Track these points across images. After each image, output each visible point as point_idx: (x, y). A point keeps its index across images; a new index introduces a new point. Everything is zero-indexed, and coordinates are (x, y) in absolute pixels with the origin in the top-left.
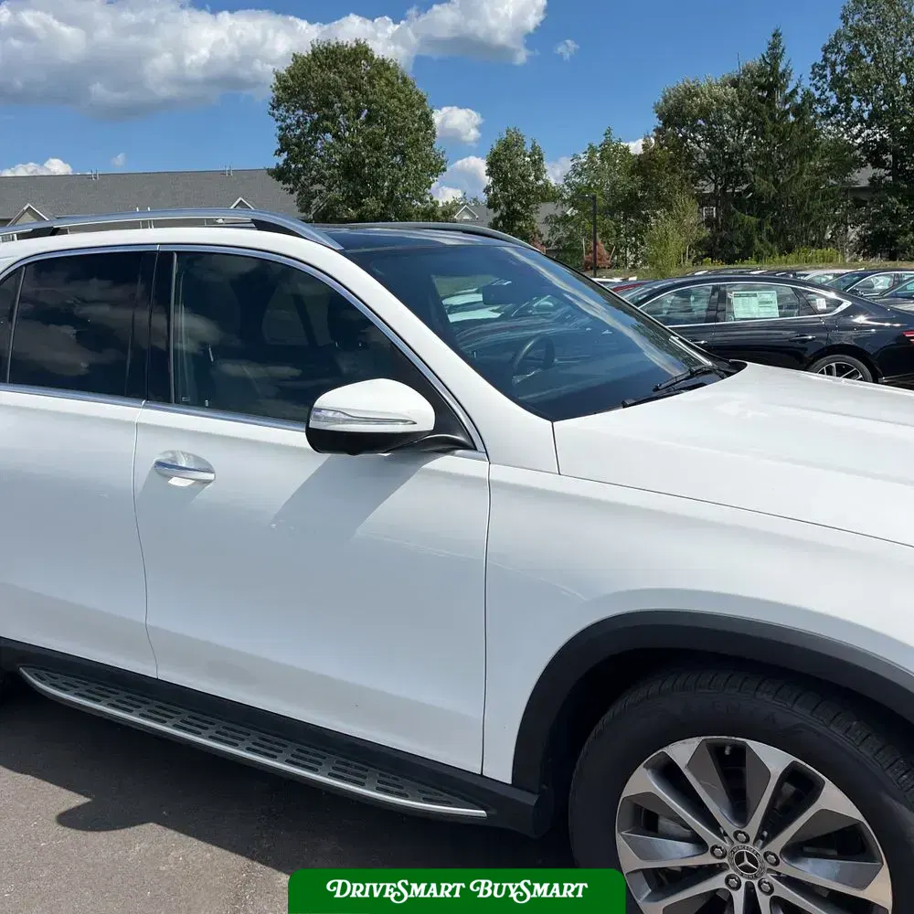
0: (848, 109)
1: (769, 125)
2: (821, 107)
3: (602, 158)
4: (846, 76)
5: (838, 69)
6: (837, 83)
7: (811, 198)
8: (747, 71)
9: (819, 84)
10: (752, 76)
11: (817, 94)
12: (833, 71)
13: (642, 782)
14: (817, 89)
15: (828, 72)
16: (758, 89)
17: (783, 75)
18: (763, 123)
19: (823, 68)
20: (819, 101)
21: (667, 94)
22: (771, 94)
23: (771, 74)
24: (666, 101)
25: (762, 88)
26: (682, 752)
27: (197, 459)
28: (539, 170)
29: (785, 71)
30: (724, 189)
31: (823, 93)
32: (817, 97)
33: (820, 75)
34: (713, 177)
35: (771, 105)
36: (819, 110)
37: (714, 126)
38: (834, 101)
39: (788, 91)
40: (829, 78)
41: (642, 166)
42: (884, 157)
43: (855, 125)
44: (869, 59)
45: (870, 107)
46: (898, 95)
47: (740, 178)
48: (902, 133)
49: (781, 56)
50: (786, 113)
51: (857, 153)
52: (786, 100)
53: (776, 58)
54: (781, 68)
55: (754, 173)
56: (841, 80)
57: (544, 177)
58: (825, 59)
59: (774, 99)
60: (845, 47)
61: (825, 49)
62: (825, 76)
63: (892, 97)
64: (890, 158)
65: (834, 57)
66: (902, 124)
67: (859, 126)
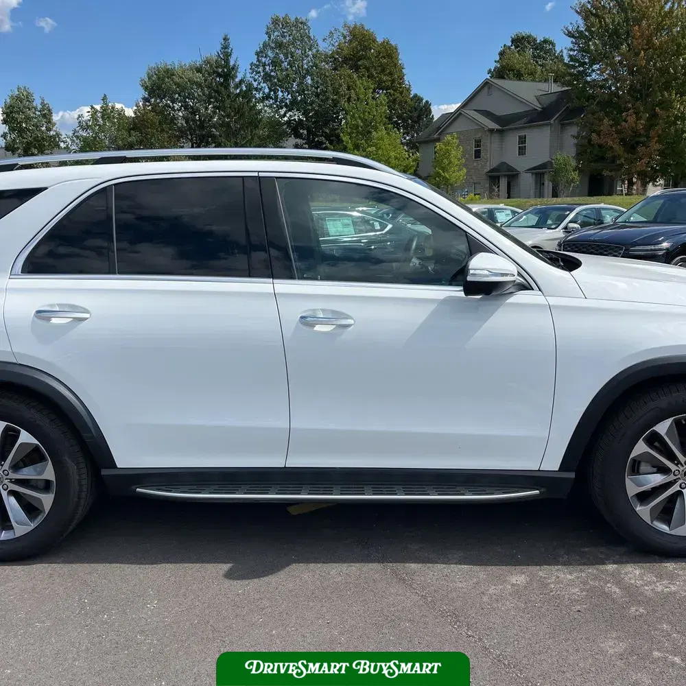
0: (276, 96)
1: (228, 103)
2: (259, 94)
3: (102, 117)
4: (273, 74)
5: (267, 68)
6: (267, 78)
8: (207, 62)
9: (256, 77)
10: (211, 66)
11: (255, 84)
12: (265, 69)
13: (641, 448)
14: (255, 81)
15: (261, 69)
16: (217, 76)
17: (233, 68)
18: (223, 102)
19: (258, 66)
20: (256, 89)
21: (150, 71)
22: (226, 80)
23: (225, 67)
24: (149, 79)
25: (219, 75)
26: (662, 427)
28: (50, 122)
29: (234, 65)
31: (259, 84)
32: (255, 86)
33: (256, 71)
34: (190, 137)
35: (227, 87)
36: (257, 96)
37: (187, 100)
38: (267, 90)
39: (237, 80)
40: (262, 74)
41: (137, 125)
42: (301, 131)
43: (282, 108)
44: (286, 63)
45: (290, 97)
46: (308, 90)
47: (210, 139)
48: (311, 117)
49: (231, 55)
50: (238, 95)
51: (284, 127)
52: (237, 87)
53: (227, 56)
54: (232, 63)
55: (220, 136)
56: (270, 76)
57: (54, 129)
58: (258, 60)
59: (229, 85)
60: (270, 54)
61: (257, 54)
62: (259, 72)
63: (304, 91)
64: (305, 132)
65: (264, 60)
66: (312, 110)
67: (284, 109)
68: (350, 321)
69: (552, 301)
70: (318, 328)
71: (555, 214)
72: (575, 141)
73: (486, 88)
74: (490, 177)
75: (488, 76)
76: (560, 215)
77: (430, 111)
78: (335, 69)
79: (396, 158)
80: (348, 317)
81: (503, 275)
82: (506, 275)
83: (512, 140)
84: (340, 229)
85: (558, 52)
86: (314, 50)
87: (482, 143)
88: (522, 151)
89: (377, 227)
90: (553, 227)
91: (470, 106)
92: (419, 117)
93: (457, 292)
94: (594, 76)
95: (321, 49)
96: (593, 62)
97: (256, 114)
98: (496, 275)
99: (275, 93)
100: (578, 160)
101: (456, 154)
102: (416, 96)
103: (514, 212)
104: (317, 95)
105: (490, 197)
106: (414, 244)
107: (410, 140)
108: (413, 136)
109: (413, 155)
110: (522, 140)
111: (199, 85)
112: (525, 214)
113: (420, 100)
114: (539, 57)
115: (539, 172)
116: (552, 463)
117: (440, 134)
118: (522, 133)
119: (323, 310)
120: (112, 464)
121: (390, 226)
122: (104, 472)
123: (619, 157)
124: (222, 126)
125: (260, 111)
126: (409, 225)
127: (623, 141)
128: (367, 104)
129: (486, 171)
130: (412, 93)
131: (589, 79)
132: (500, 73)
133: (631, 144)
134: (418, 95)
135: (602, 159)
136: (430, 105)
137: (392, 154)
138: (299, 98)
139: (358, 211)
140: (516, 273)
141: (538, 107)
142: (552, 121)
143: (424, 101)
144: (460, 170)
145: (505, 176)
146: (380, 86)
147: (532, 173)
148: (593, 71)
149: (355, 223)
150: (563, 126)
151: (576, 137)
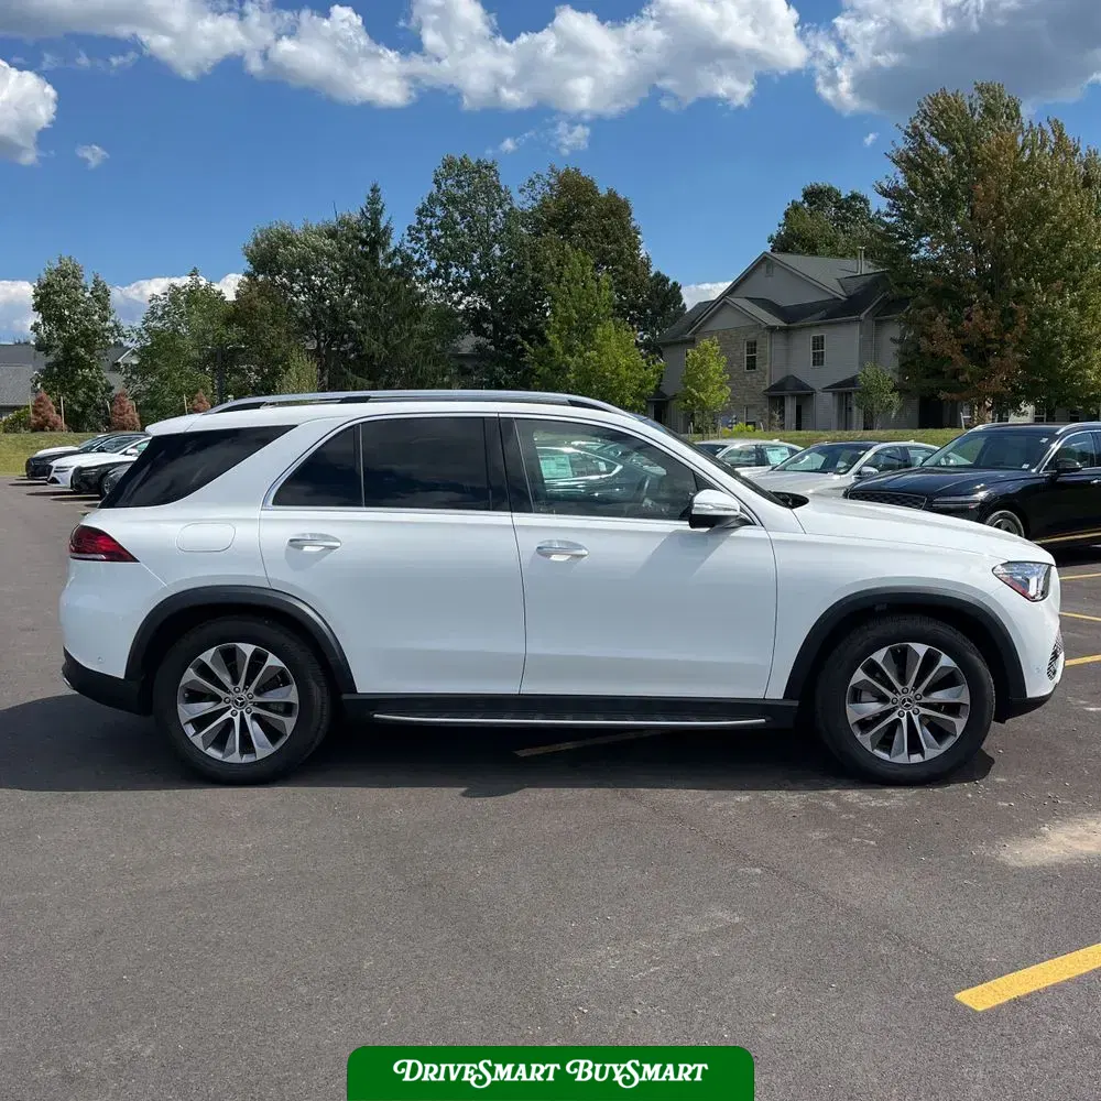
0: (448, 274)
2: (421, 270)
3: (187, 302)
4: (442, 241)
5: (434, 233)
6: (434, 244)
7: (424, 362)
8: (343, 223)
9: (417, 247)
10: (350, 229)
11: (416, 257)
12: (429, 235)
13: (859, 676)
14: (416, 252)
15: (424, 235)
16: (359, 244)
17: (384, 232)
18: (369, 280)
19: (418, 231)
20: (418, 263)
21: (259, 235)
22: (373, 250)
23: (373, 230)
24: (257, 245)
25: (364, 243)
26: (879, 656)
27: (568, 543)
28: (106, 308)
29: (386, 227)
30: (329, 346)
31: (422, 255)
32: (416, 260)
33: (417, 238)
34: (315, 333)
35: (374, 261)
36: (419, 273)
37: (313, 277)
38: (434, 266)
39: (391, 250)
40: (426, 242)
41: (239, 314)
42: (485, 326)
43: (456, 291)
44: (463, 226)
45: (468, 274)
46: (495, 265)
47: (346, 336)
48: (501, 304)
49: (381, 212)
50: (391, 272)
51: (460, 319)
52: (389, 259)
53: (377, 213)
54: (382, 225)
55: (364, 332)
56: (439, 244)
57: (112, 318)
58: (420, 222)
59: (377, 257)
60: (439, 212)
61: (420, 213)
62: (421, 239)
63: (489, 266)
64: (491, 327)
65: (429, 220)
66: (501, 294)
67: (460, 293)
68: (584, 552)
69: (775, 536)
70: (554, 558)
71: (849, 453)
72: (897, 347)
73: (764, 266)
74: (772, 398)
75: (768, 248)
76: (853, 455)
77: (680, 298)
78: (538, 234)
79: (628, 368)
80: (580, 547)
81: (726, 509)
82: (729, 510)
83: (803, 345)
84: (554, 470)
85: (873, 213)
86: (507, 208)
87: (758, 348)
88: (818, 359)
89: (603, 467)
90: (842, 471)
91: (741, 291)
92: (664, 307)
93: (684, 526)
94: (922, 253)
95: (515, 206)
96: (920, 232)
97: (417, 300)
98: (719, 509)
99: (446, 270)
100: (902, 374)
101: (716, 366)
102: (658, 274)
103: (793, 452)
104: (510, 273)
105: (769, 428)
106: (646, 485)
107: (649, 340)
108: (653, 334)
109: (654, 363)
110: (818, 343)
111: (331, 257)
112: (809, 453)
113: (665, 280)
114: (845, 219)
115: (845, 391)
116: (777, 691)
117: (694, 333)
118: (816, 333)
119: (559, 542)
120: (353, 689)
121: (619, 468)
122: (345, 697)
123: (962, 371)
124: (364, 316)
125: (423, 296)
126: (646, 467)
127: (968, 349)
128: (584, 287)
129: (763, 388)
130: (653, 271)
131: (914, 256)
132: (783, 244)
133: (979, 353)
134: (662, 273)
135: (938, 373)
136: (680, 288)
137: (622, 361)
138: (482, 277)
139: (574, 446)
140: (738, 509)
141: (840, 293)
142: (862, 316)
143: (670, 283)
144: (721, 388)
145: (793, 396)
146: (603, 260)
147: (834, 393)
148: (921, 245)
149: (573, 464)
150: (879, 323)
151: (900, 341)
